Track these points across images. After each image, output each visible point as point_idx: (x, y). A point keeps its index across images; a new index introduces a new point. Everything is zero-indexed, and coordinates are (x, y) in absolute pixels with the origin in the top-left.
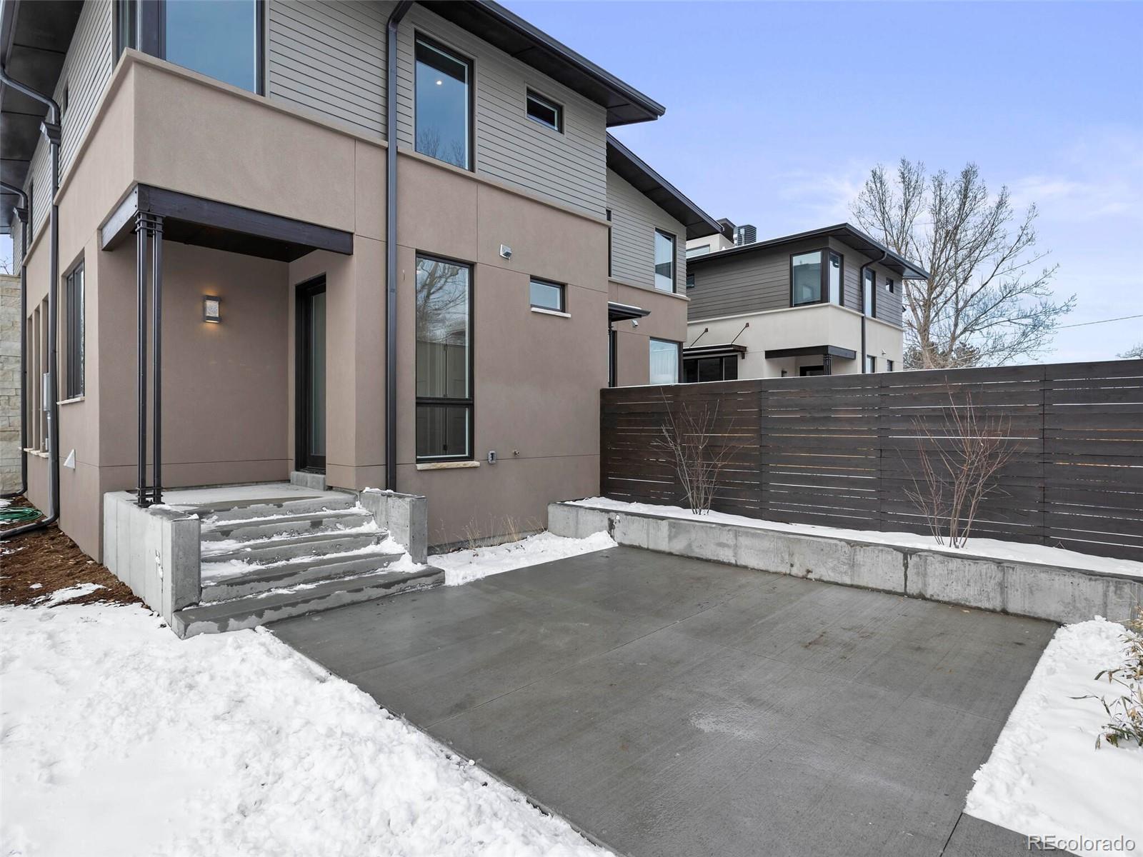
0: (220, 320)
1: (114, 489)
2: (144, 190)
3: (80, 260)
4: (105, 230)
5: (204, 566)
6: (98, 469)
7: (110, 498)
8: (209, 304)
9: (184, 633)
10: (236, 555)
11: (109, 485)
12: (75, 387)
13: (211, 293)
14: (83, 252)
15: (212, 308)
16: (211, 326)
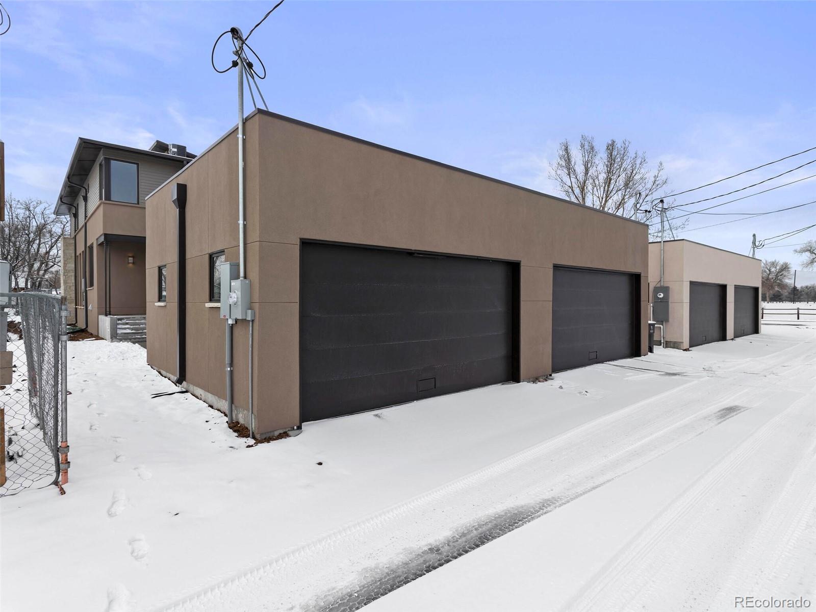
0: (133, 263)
1: (100, 315)
2: (106, 235)
3: (92, 244)
4: (99, 240)
5: (118, 330)
6: (97, 309)
7: (100, 316)
8: (130, 258)
9: (112, 342)
10: (128, 328)
11: (100, 313)
12: (92, 285)
13: (130, 255)
14: (93, 243)
15: (131, 260)
16: (131, 265)
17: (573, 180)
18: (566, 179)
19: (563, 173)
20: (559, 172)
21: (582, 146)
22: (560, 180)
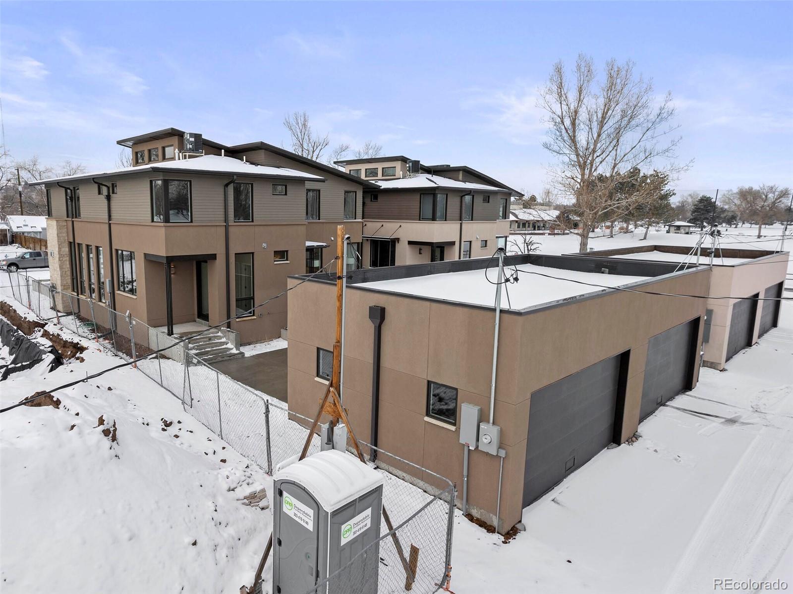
0: (174, 274)
2: (167, 258)
7: (152, 330)
15: (172, 270)
17: (565, 107)
18: (557, 108)
19: (552, 99)
20: (548, 97)
21: (579, 67)
22: (550, 109)
